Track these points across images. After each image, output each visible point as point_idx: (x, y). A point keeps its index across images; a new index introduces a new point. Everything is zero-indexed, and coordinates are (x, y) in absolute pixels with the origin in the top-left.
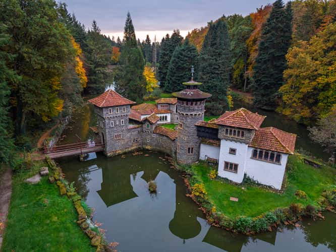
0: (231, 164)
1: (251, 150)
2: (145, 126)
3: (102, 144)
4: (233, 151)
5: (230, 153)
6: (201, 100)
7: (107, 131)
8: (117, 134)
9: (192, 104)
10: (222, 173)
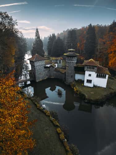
0: (89, 80)
1: (96, 74)
2: (51, 68)
3: (33, 77)
4: (90, 75)
5: (89, 76)
6: (76, 56)
7: (36, 71)
8: (40, 72)
9: (73, 58)
10: (86, 84)
